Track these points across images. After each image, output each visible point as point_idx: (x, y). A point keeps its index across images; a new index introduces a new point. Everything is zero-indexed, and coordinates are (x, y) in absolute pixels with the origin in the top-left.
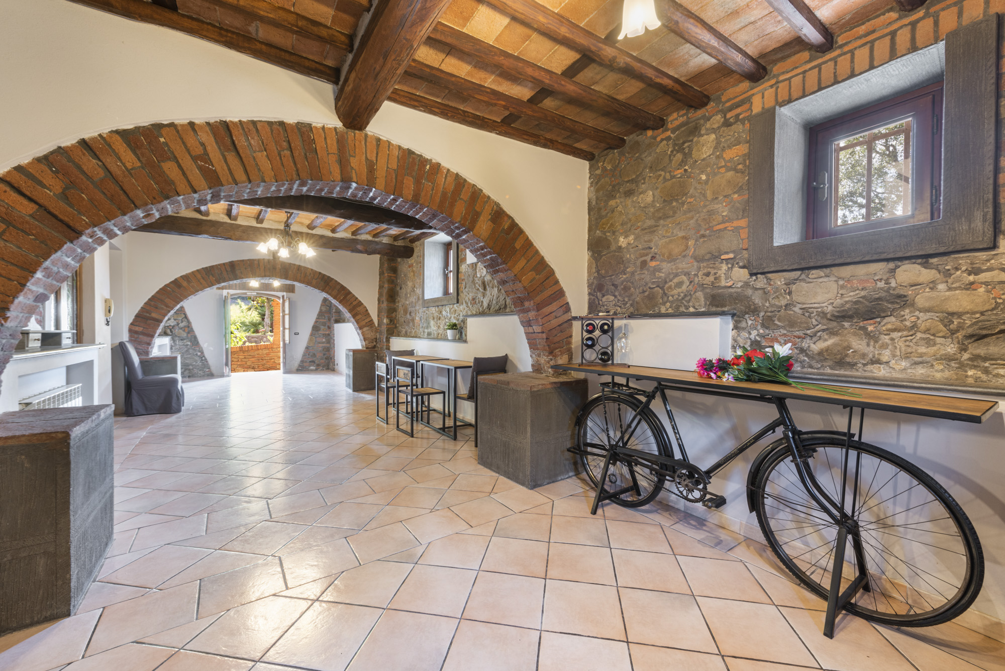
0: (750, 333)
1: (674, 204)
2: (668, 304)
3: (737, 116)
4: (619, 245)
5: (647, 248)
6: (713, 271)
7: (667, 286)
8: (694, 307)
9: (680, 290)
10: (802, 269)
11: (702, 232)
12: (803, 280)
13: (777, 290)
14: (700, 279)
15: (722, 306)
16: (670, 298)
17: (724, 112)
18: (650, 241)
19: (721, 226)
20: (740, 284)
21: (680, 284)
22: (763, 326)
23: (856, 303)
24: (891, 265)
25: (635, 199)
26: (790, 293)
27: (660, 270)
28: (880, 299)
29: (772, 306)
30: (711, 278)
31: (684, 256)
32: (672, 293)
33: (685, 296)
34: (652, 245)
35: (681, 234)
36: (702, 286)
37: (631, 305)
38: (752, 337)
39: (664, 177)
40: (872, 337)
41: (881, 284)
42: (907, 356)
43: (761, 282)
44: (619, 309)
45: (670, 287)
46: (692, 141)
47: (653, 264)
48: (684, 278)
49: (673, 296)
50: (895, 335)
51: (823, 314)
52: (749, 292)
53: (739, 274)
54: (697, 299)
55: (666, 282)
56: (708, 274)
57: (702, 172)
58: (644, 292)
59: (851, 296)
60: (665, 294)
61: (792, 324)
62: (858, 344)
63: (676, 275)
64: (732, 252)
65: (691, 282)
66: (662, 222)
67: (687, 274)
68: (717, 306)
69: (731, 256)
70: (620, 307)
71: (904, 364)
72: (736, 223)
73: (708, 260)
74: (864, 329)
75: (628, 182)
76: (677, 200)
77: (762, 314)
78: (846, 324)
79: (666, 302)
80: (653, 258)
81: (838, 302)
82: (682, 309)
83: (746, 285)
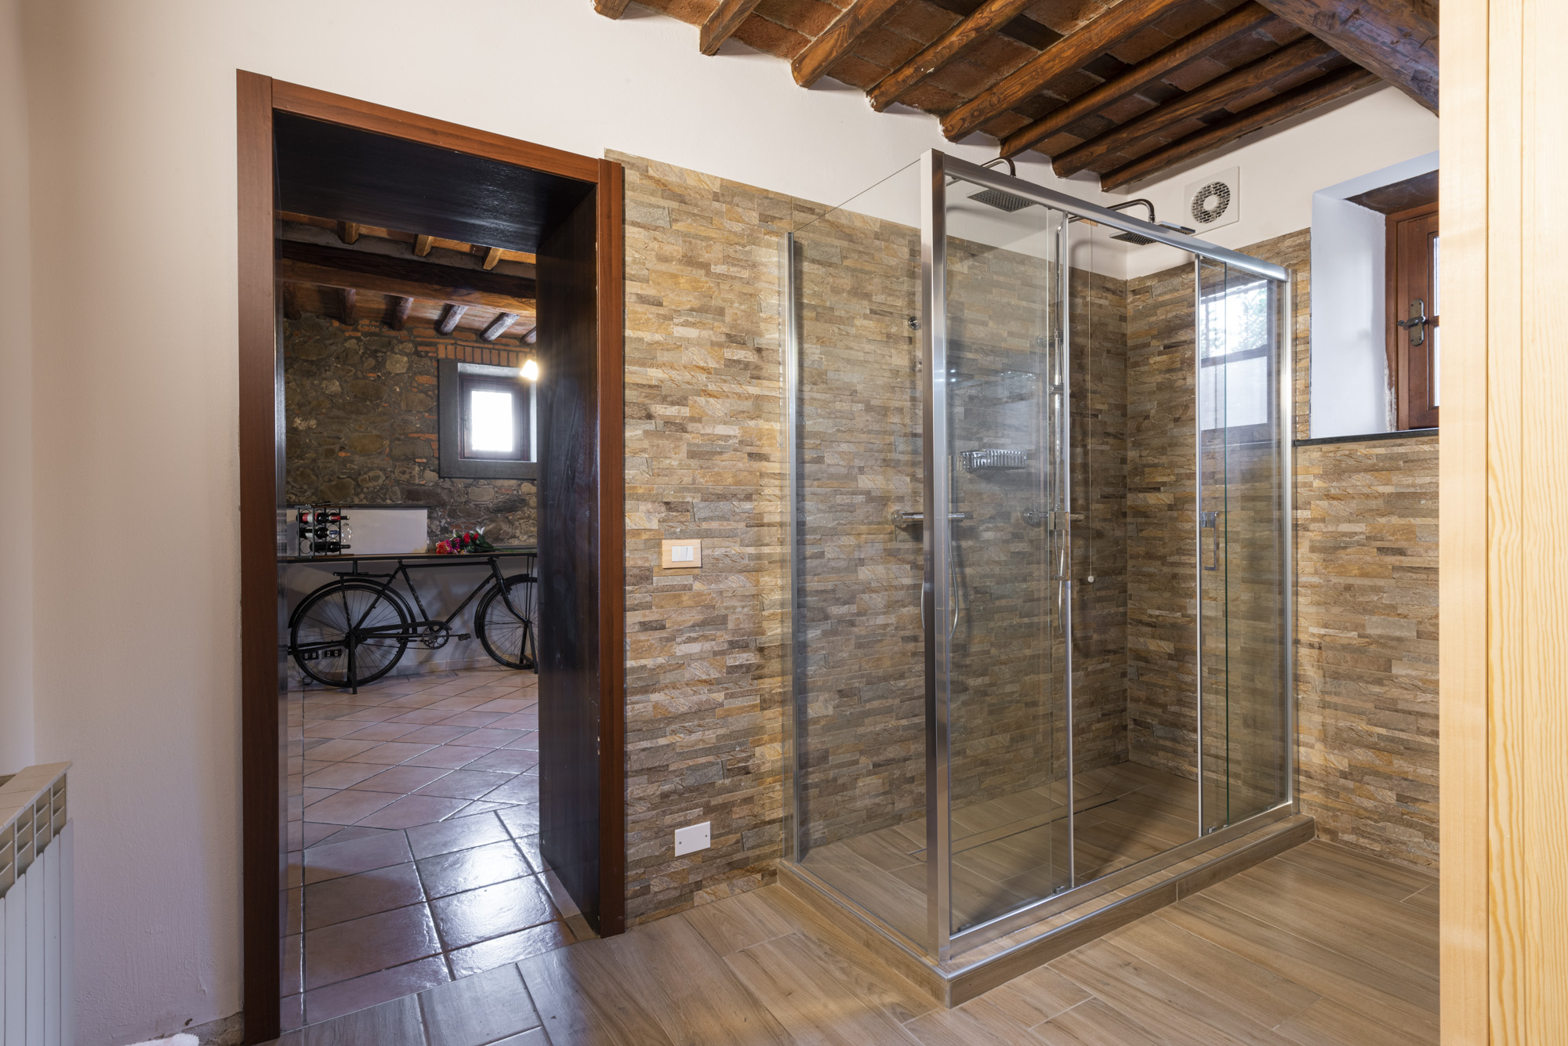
0: (440, 522)
1: (368, 403)
2: (362, 496)
3: (427, 352)
4: (295, 425)
5: (334, 438)
6: (408, 471)
7: (360, 478)
8: (391, 499)
9: (376, 483)
10: (474, 478)
11: (397, 436)
12: (475, 486)
13: (458, 491)
14: (397, 474)
15: (418, 500)
16: (365, 490)
17: (416, 345)
18: (340, 431)
19: (415, 435)
20: (431, 484)
21: (377, 478)
22: (449, 516)
23: (505, 502)
24: (519, 482)
25: (316, 382)
26: (467, 494)
27: (352, 462)
28: (515, 501)
29: (456, 501)
30: (407, 476)
31: (380, 453)
32: (367, 485)
33: (381, 488)
34: (342, 435)
35: (375, 432)
36: (398, 482)
37: (313, 494)
38: (442, 524)
39: (355, 374)
40: (511, 523)
41: (515, 492)
42: (526, 533)
43: (447, 484)
44: (294, 497)
45: (365, 480)
46: (385, 353)
47: (343, 454)
48: (381, 473)
49: (368, 488)
50: (521, 521)
51: (487, 509)
52: (439, 490)
53: (429, 475)
54: (395, 493)
55: (360, 474)
56: (404, 473)
57: (396, 385)
58: (330, 481)
59: (502, 498)
60: (358, 485)
61: (469, 514)
62: (505, 527)
63: (371, 469)
64: (426, 458)
65: (387, 478)
66: (354, 416)
67: (383, 470)
68: (413, 500)
69: (425, 460)
70: (296, 495)
71: (525, 537)
72: (427, 436)
73: (403, 460)
74: (507, 518)
75: (306, 361)
76: (371, 401)
77: (448, 507)
78: (499, 515)
79: (360, 493)
80: (342, 448)
81: (495, 501)
82: (379, 501)
83: (436, 484)
